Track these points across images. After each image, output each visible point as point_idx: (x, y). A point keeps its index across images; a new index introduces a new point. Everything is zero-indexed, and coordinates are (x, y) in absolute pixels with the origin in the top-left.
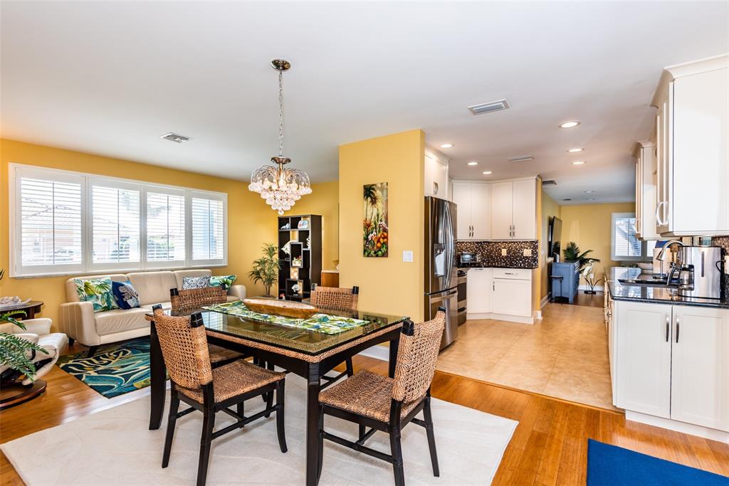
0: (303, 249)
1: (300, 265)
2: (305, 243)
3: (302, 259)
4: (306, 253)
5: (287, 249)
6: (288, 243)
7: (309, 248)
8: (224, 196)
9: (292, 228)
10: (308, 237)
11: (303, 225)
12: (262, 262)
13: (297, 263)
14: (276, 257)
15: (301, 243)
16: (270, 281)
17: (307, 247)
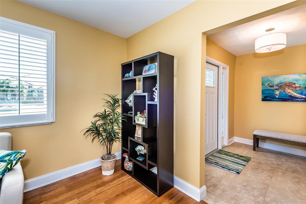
0: (147, 102)
1: (144, 123)
2: (152, 93)
3: (146, 114)
4: (152, 108)
5: (130, 102)
6: (132, 95)
7: (157, 101)
8: (51, 34)
9: (135, 75)
10: (155, 86)
11: (149, 70)
12: (104, 116)
13: (141, 120)
14: (119, 110)
15: (146, 94)
16: (110, 139)
17: (152, 99)
